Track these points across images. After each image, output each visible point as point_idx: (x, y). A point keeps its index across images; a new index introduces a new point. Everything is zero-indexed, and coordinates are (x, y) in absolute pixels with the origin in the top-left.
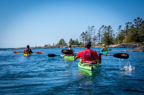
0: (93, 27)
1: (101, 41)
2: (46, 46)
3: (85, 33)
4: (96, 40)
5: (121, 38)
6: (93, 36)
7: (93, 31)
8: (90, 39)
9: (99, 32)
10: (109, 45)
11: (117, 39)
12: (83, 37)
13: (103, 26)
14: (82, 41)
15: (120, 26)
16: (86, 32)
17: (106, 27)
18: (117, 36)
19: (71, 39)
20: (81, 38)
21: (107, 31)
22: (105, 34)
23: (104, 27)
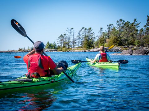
0: (73, 28)
1: (81, 45)
2: (20, 50)
3: (63, 35)
4: (75, 43)
5: (102, 41)
6: (72, 39)
7: (73, 33)
8: (69, 42)
9: (78, 35)
10: (89, 49)
11: (98, 43)
12: (61, 40)
13: (83, 28)
14: (60, 45)
15: (101, 28)
16: (65, 35)
17: (86, 29)
18: (98, 40)
19: (48, 42)
20: (58, 41)
21: (87, 34)
22: (85, 37)
23: (85, 29)
